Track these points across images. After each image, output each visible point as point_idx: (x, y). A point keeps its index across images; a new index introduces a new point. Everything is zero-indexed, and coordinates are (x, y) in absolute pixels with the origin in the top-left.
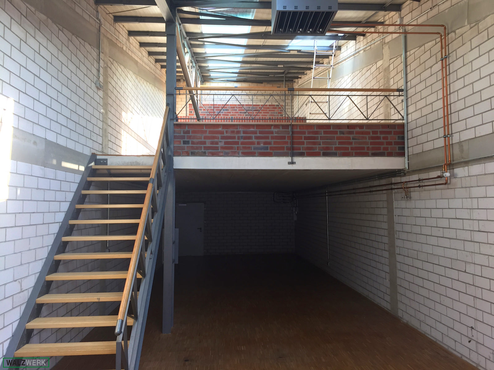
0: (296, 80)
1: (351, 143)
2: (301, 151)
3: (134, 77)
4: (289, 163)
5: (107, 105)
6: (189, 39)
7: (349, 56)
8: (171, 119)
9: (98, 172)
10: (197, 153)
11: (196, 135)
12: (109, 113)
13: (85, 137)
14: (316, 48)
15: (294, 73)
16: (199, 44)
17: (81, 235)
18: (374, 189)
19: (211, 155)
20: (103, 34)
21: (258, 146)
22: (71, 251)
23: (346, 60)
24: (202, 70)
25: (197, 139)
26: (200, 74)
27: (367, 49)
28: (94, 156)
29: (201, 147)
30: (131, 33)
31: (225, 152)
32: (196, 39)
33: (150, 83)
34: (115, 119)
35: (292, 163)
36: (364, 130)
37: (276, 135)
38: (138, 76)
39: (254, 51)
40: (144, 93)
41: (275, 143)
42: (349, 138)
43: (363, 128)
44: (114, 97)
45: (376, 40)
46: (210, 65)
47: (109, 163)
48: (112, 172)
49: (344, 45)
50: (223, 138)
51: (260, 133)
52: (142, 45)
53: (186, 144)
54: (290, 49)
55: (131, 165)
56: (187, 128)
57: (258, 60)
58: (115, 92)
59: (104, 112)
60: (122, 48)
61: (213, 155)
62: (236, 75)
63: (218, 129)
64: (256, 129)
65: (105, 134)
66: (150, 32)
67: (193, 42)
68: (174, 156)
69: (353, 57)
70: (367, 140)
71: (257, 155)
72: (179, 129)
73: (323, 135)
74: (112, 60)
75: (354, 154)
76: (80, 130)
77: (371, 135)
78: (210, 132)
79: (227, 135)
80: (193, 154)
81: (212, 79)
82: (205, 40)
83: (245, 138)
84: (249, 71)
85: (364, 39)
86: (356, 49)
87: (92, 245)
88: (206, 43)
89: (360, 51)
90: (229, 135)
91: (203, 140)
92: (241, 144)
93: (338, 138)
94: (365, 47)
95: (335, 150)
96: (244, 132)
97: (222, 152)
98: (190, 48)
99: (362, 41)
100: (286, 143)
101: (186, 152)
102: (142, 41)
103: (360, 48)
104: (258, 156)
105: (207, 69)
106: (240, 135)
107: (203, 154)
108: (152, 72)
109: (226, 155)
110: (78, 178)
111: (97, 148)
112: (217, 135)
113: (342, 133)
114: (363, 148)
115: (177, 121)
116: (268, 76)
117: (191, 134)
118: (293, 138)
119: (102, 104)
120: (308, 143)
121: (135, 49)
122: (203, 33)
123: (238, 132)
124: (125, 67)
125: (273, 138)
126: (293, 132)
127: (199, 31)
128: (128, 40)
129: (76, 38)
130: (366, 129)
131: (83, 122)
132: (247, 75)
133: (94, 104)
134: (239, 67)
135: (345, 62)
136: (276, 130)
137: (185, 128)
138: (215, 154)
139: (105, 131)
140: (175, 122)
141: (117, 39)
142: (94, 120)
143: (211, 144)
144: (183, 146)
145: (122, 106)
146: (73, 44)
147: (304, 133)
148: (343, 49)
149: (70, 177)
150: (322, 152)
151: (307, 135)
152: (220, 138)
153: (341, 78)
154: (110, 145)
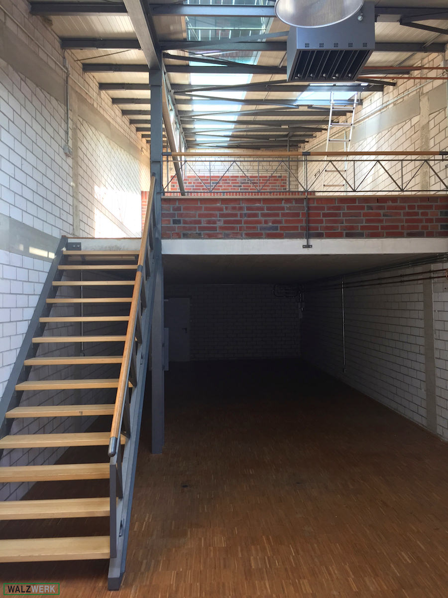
0: (302, 145)
1: (381, 221)
2: (319, 231)
3: (106, 142)
4: (304, 247)
5: (78, 176)
6: (174, 93)
7: (374, 111)
8: (157, 193)
9: (70, 259)
10: (190, 235)
11: (188, 212)
12: (80, 186)
13: (54, 215)
14: (332, 102)
15: (301, 135)
16: (185, 100)
17: (53, 335)
18: (406, 279)
19: (207, 237)
20: (71, 86)
21: (266, 225)
22: (42, 355)
23: (370, 118)
24: (187, 133)
25: (191, 217)
26: (184, 139)
27: (399, 101)
28: (64, 238)
29: (195, 228)
30: (103, 86)
31: (224, 233)
32: (183, 93)
33: (124, 150)
34: (87, 195)
35: (308, 246)
36: (398, 204)
37: (287, 211)
38: (111, 141)
39: (253, 107)
40: (119, 162)
41: (286, 221)
42: (379, 215)
43: (397, 202)
44: (84, 167)
45: (410, 91)
46: (197, 126)
47: (82, 247)
48: (87, 258)
49: (367, 98)
50: (222, 216)
51: (268, 209)
52: (115, 101)
53: (176, 224)
54: (299, 104)
55: (110, 250)
56: (177, 203)
57: (257, 120)
58: (86, 160)
59: (74, 185)
60: (93, 105)
61: (210, 237)
62: (228, 139)
63: (216, 204)
64: (263, 204)
65: (75, 212)
66: (127, 84)
67: (178, 97)
68: (163, 238)
69: (379, 112)
70: (402, 217)
71: (264, 236)
72: (168, 205)
73: (346, 211)
74: (81, 120)
75: (385, 235)
76: (48, 206)
77: (407, 210)
78: (206, 209)
79: (227, 212)
80: (186, 236)
81: (198, 145)
82: (193, 93)
83: (249, 216)
84: (245, 133)
85: (394, 90)
86: (384, 102)
87: (65, 347)
88: (194, 98)
89: (389, 105)
90: (230, 212)
91: (197, 218)
92: (244, 224)
93: (365, 214)
94: (396, 99)
95: (361, 229)
96: (248, 209)
97: (220, 233)
98: (174, 105)
99: (392, 93)
100: (300, 221)
101: (177, 233)
102: (115, 97)
103: (388, 101)
104: (265, 238)
105: (193, 131)
106: (244, 212)
107: (198, 236)
108: (127, 136)
109: (227, 237)
110: (47, 267)
111: (68, 229)
112: (213, 212)
113: (371, 208)
114: (397, 227)
115: (164, 195)
116: (268, 139)
117: (182, 212)
118: (309, 215)
119: (71, 174)
120: (327, 221)
121: (107, 107)
122: (192, 84)
123: (241, 209)
124: (96, 129)
125: (284, 215)
126: (309, 208)
127: (186, 82)
128: (99, 94)
129: (41, 91)
130: (400, 203)
131: (51, 197)
132: (241, 139)
133: (63, 175)
134: (232, 129)
135: (367, 119)
136: (288, 205)
137: (175, 204)
138: (213, 236)
139: (75, 208)
140: (163, 197)
141: (87, 93)
142: (63, 195)
143: (207, 223)
144: (173, 227)
145: (94, 178)
146: (38, 98)
147: (323, 208)
148: (365, 104)
149: (39, 264)
150: (345, 232)
151: (326, 211)
152: (218, 217)
153: (362, 140)
154: (82, 225)
